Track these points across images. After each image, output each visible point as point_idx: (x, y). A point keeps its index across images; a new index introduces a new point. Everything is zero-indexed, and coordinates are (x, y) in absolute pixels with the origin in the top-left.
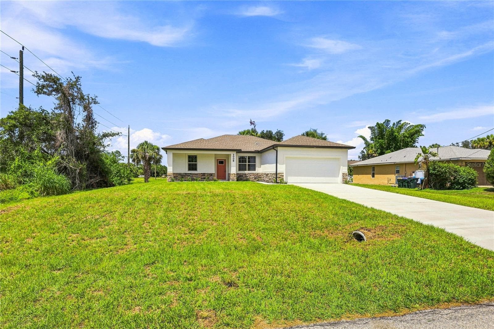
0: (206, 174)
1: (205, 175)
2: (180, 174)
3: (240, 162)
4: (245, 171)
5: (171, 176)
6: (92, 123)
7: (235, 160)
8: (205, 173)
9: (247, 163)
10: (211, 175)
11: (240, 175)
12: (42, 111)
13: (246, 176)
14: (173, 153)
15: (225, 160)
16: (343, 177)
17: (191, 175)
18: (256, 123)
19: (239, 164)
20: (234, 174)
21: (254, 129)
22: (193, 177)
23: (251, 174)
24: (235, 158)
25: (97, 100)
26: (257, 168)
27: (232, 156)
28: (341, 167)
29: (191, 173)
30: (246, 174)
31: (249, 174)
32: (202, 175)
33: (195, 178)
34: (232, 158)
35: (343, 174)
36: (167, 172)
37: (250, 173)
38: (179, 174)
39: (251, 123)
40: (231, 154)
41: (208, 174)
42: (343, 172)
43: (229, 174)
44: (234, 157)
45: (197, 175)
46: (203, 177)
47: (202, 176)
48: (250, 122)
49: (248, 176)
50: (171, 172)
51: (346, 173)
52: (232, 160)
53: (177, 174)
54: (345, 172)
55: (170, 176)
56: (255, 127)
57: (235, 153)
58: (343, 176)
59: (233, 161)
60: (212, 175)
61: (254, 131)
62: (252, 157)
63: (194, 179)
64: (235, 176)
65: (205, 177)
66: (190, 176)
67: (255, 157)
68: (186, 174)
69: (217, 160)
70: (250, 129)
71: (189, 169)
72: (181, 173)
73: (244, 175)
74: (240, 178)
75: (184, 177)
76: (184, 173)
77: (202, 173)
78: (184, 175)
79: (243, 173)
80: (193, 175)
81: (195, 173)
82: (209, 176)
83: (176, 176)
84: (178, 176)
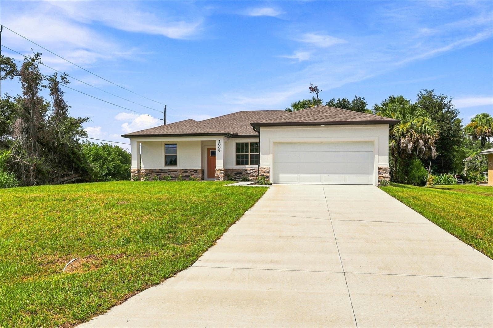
0: (189, 170)
1: (187, 172)
2: (153, 171)
3: (238, 151)
4: (247, 166)
5: (135, 173)
6: (64, 108)
7: (222, 149)
9: (249, 154)
10: (196, 171)
11: (238, 171)
12: (7, 99)
13: (247, 173)
14: (137, 142)
16: (379, 174)
18: (319, 88)
19: (237, 155)
20: (221, 170)
21: (316, 98)
22: (171, 175)
23: (254, 169)
24: (222, 145)
25: (68, 78)
27: (217, 143)
28: (376, 157)
29: (168, 169)
30: (246, 170)
31: (252, 169)
32: (183, 171)
33: (173, 176)
34: (217, 146)
35: (379, 169)
36: (131, 168)
39: (312, 89)
41: (191, 170)
42: (380, 166)
44: (219, 144)
45: (176, 172)
46: (185, 174)
47: (183, 173)
48: (310, 88)
49: (250, 172)
50: (135, 168)
51: (386, 166)
52: (217, 149)
53: (150, 170)
54: (383, 166)
56: (317, 95)
57: (223, 138)
58: (379, 172)
59: (219, 151)
61: (317, 102)
64: (221, 173)
65: (187, 175)
66: (167, 173)
67: (258, 144)
68: (161, 170)
69: (208, 149)
70: (311, 99)
71: (167, 164)
72: (155, 169)
73: (244, 171)
74: (238, 176)
75: (159, 175)
76: (159, 169)
77: (184, 168)
78: (160, 171)
79: (242, 169)
80: (171, 172)
81: (173, 169)
82: (193, 173)
83: (148, 174)
84: (151, 174)
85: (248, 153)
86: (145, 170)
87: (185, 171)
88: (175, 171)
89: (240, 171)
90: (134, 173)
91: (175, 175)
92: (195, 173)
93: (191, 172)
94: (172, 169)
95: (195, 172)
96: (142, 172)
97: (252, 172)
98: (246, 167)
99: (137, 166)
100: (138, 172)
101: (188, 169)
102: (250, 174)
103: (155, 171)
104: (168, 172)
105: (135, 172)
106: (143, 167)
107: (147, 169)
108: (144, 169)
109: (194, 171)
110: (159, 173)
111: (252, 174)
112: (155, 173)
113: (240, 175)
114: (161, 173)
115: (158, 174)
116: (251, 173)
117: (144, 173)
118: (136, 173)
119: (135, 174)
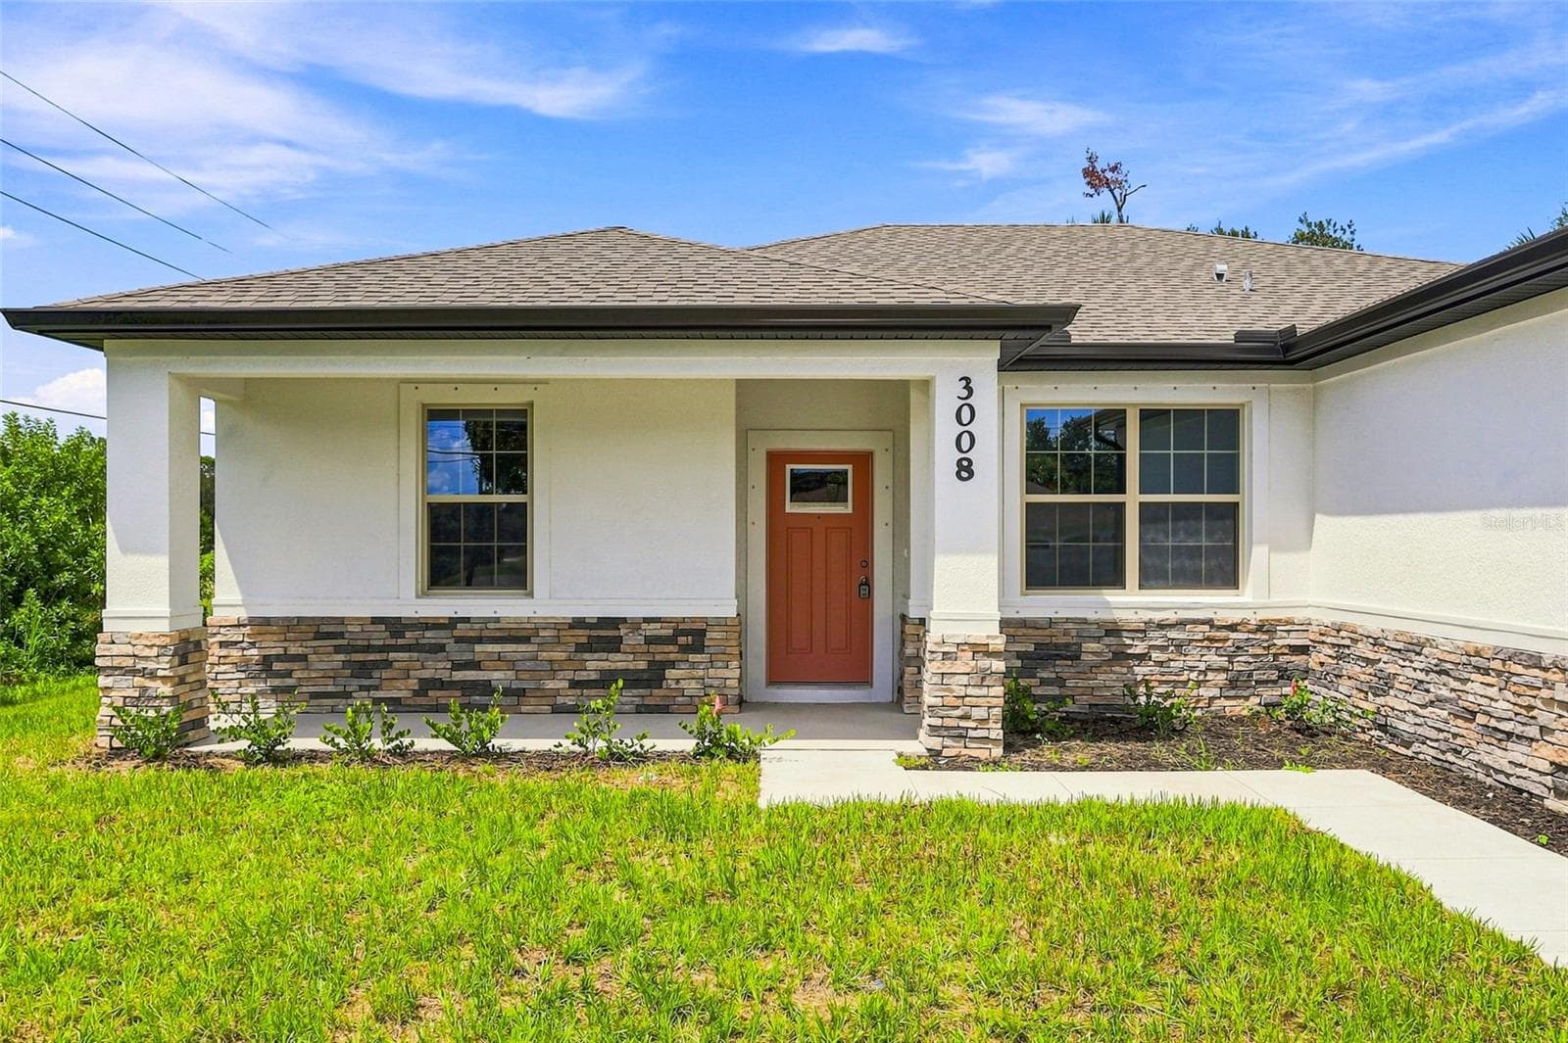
0: (635, 625)
1: (614, 645)
2: (324, 631)
3: (1037, 477)
4: (1112, 596)
7: (984, 457)
8: (614, 623)
9: (1133, 498)
10: (691, 636)
11: (1041, 636)
13: (1120, 656)
15: (863, 461)
17: (459, 640)
20: (980, 650)
22: (475, 665)
23: (1181, 624)
24: (986, 427)
26: (1256, 558)
27: (946, 398)
29: (452, 623)
30: (1113, 630)
31: (1161, 626)
32: (582, 636)
33: (496, 676)
34: (945, 429)
37: (1171, 616)
38: (320, 636)
40: (926, 385)
41: (652, 630)
43: (911, 629)
44: (965, 413)
45: (526, 640)
46: (595, 664)
47: (581, 648)
48: (1087, 173)
49: (1139, 648)
52: (946, 457)
53: (291, 626)
55: (133, 672)
56: (1120, 209)
57: (982, 359)
59: (965, 470)
60: (698, 647)
62: (1189, 417)
63: (487, 688)
64: (979, 674)
65: (621, 667)
66: (441, 648)
67: (1226, 424)
68: (396, 626)
69: (776, 460)
71: (441, 574)
72: (341, 621)
73: (1098, 639)
74: (1043, 682)
75: (376, 665)
76: (375, 621)
77: (592, 611)
78: (380, 636)
79: (1085, 621)
80: (480, 640)
81: (497, 620)
82: (670, 652)
83: (278, 658)
84: (303, 658)
85: (1122, 490)
86: (253, 622)
87: (603, 634)
88: (518, 634)
89: (1062, 640)
90: (143, 673)
91: (512, 665)
92: (686, 649)
93: (650, 641)
94: (486, 621)
95: (682, 640)
96: (222, 645)
97: (1163, 649)
98: (1108, 606)
99: (165, 609)
100: (184, 662)
101: (624, 620)
102: (1142, 658)
103: (341, 635)
104: (451, 646)
105: (151, 665)
106: (230, 601)
107: (266, 622)
108: (243, 614)
109: (678, 633)
110: (368, 649)
111: (1160, 664)
112: (338, 650)
113: (1062, 668)
114: (392, 655)
115: (360, 657)
116: (1155, 655)
117: (235, 653)
118: (163, 667)
119: (148, 683)
